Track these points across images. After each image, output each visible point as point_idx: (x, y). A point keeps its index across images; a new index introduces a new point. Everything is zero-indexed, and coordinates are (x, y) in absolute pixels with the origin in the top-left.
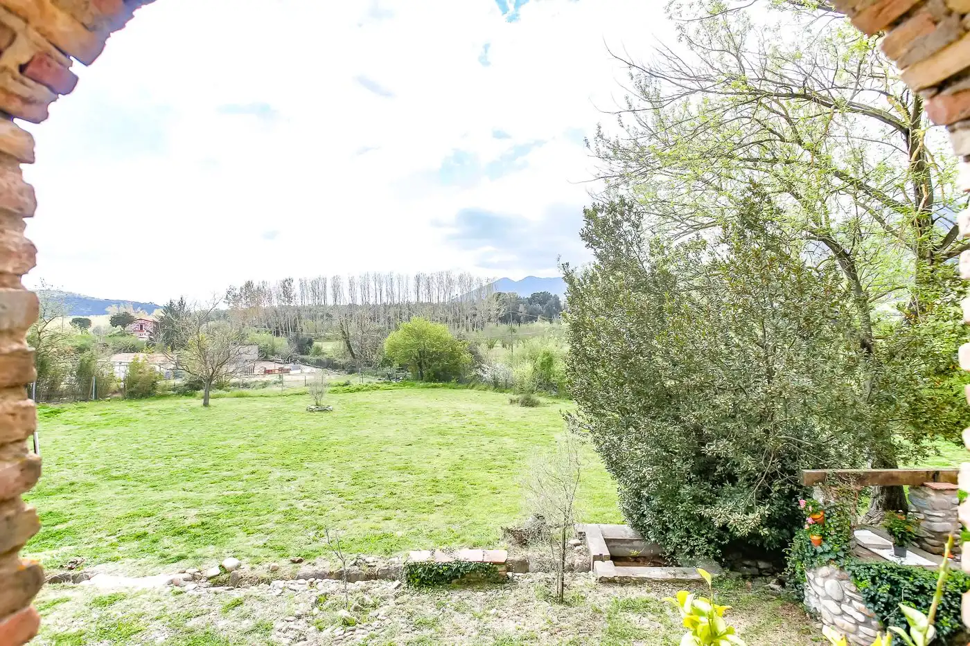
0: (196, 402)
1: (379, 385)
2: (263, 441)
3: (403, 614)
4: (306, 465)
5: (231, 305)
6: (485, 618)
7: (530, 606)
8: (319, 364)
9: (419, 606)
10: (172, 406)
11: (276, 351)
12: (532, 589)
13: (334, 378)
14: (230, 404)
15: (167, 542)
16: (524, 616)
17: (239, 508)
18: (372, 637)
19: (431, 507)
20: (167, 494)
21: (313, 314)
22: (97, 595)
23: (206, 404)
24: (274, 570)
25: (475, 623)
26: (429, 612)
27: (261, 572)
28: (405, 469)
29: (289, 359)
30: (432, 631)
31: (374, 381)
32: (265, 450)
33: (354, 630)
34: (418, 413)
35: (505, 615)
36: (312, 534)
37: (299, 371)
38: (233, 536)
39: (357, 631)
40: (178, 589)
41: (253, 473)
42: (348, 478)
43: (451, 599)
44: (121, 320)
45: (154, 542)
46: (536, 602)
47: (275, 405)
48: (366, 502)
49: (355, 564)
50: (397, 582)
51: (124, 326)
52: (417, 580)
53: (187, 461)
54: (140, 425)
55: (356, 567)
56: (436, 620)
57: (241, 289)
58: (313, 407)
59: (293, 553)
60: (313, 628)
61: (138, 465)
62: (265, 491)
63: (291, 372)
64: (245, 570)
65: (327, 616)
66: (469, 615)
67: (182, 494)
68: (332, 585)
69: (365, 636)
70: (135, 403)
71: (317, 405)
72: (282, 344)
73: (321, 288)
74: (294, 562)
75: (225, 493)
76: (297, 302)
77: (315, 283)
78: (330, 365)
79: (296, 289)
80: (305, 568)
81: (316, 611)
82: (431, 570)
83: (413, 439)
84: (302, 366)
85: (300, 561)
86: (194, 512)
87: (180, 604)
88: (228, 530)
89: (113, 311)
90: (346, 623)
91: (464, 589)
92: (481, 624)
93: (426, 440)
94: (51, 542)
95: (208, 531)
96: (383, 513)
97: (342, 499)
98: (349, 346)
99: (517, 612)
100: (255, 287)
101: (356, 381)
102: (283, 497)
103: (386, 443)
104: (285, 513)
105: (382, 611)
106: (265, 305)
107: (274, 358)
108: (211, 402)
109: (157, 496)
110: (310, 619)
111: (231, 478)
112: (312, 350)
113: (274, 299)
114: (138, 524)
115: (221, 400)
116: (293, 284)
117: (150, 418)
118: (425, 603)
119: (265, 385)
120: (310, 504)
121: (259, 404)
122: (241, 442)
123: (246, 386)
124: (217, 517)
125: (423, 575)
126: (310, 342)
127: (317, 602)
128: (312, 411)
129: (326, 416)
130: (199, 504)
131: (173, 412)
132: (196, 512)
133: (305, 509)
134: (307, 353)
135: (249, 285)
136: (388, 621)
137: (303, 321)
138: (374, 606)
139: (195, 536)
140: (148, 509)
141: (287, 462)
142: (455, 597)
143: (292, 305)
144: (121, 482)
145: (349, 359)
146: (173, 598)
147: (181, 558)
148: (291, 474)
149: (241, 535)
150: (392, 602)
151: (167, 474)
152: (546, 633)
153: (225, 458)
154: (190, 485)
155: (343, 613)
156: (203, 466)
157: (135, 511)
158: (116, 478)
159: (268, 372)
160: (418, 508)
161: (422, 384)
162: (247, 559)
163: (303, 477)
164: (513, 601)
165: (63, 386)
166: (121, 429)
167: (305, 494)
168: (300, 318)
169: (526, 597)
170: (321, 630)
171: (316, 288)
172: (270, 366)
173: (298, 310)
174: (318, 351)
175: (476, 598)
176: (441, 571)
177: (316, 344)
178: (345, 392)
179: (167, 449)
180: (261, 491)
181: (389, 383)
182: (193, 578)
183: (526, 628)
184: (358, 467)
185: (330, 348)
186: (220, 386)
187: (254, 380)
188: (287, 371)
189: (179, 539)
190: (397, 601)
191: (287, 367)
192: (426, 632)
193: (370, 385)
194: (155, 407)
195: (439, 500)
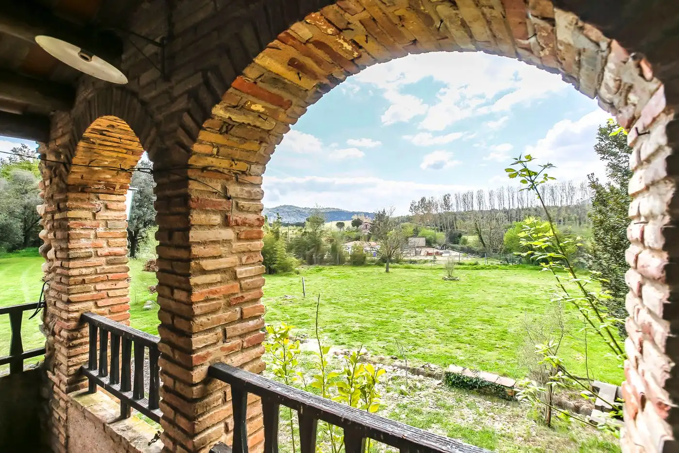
0: (383, 270)
1: (499, 266)
2: (408, 294)
3: (434, 398)
4: (426, 310)
5: (413, 212)
6: (483, 416)
7: (520, 420)
8: (462, 250)
9: (446, 397)
10: (371, 271)
11: (437, 241)
12: (528, 411)
13: (469, 259)
14: (400, 272)
15: (342, 336)
16: (512, 424)
17: (380, 327)
18: (411, 403)
19: (492, 348)
20: (350, 315)
21: (463, 216)
22: (306, 350)
23: (387, 271)
24: (381, 360)
25: (475, 417)
26: (450, 402)
27: (375, 359)
28: (489, 322)
29: (444, 247)
30: (446, 411)
31: (496, 262)
32: (407, 299)
33: (404, 397)
34: (518, 286)
35: (499, 419)
36: (410, 347)
37: (448, 255)
38: (371, 339)
39: (406, 398)
40: (336, 356)
41: (395, 310)
42: (448, 321)
43: (467, 399)
44: (357, 223)
45: (337, 335)
46: (526, 419)
47: (425, 274)
48: (451, 337)
49: (423, 367)
50: (440, 381)
51: (358, 226)
52: (451, 382)
53: (366, 300)
54: (352, 279)
55: (423, 369)
56: (452, 407)
57: (419, 202)
58: (447, 277)
59: (394, 355)
60: (384, 390)
61: (344, 299)
62: (397, 321)
63: (443, 255)
64: (369, 357)
65: (394, 387)
66: (474, 411)
67: (357, 315)
68: (404, 373)
69: (408, 402)
70: (354, 268)
71: (449, 276)
72: (442, 237)
73: (469, 199)
74: (392, 358)
75: (377, 319)
76: (454, 209)
77: (465, 195)
78: (469, 251)
79: (452, 201)
80: (397, 363)
81: (390, 383)
82: (459, 378)
83: (504, 303)
84: (451, 251)
85: (396, 359)
86: (358, 325)
87: (333, 362)
88: (370, 337)
89: (355, 217)
90: (402, 393)
91: (480, 396)
92: (478, 418)
93: (514, 305)
94: (301, 326)
95: (361, 335)
96: (457, 344)
97: (437, 333)
98: (481, 239)
99: (508, 420)
100: (427, 201)
101: (482, 262)
102: (405, 325)
103: (484, 304)
104: (402, 334)
105: (423, 393)
106: (434, 212)
107: (434, 246)
108: (390, 270)
109: (346, 315)
110: (385, 385)
111: (383, 312)
112: (461, 241)
113: (439, 208)
114: (333, 325)
115: (397, 269)
116: (450, 198)
117: (358, 276)
118: (450, 397)
119: (426, 262)
120: (417, 332)
121: (416, 273)
122: (398, 294)
123: (415, 262)
124: (368, 329)
125: (454, 380)
126: (460, 236)
127: (392, 379)
128: (446, 279)
129: (454, 283)
130: (362, 321)
131: (369, 274)
132: (360, 325)
133: (414, 334)
134: (458, 243)
135: (423, 200)
136: (423, 399)
137: (458, 222)
138: (420, 389)
139: (355, 336)
140: (340, 320)
141: (417, 307)
142: (471, 398)
143: (450, 211)
144: (334, 305)
145: (481, 247)
146: (332, 359)
147: (343, 344)
148: (415, 314)
149: (375, 340)
150: (431, 390)
151: (355, 305)
152: (521, 439)
153: (385, 301)
154: (362, 312)
155: (403, 388)
156: (373, 303)
157: (335, 319)
158: (333, 303)
159: (429, 254)
160: (483, 346)
161: (532, 267)
162: (372, 352)
163: (421, 317)
164: (508, 413)
165: (325, 257)
166: (344, 280)
167: (418, 326)
168: (455, 219)
169: (520, 414)
170: (388, 392)
171: (466, 199)
172: (431, 250)
173: (455, 214)
174: (465, 242)
175: (483, 404)
176: (465, 381)
177: (463, 237)
178: (473, 269)
179: (359, 293)
180: (395, 320)
181: (507, 265)
182: (345, 354)
183: (509, 431)
184: (457, 316)
185: (472, 239)
186: (398, 261)
187: (420, 258)
188: (441, 254)
189: (347, 336)
190: (435, 391)
191: (441, 251)
192: (442, 411)
193: (491, 265)
194: (363, 270)
195: (500, 344)
